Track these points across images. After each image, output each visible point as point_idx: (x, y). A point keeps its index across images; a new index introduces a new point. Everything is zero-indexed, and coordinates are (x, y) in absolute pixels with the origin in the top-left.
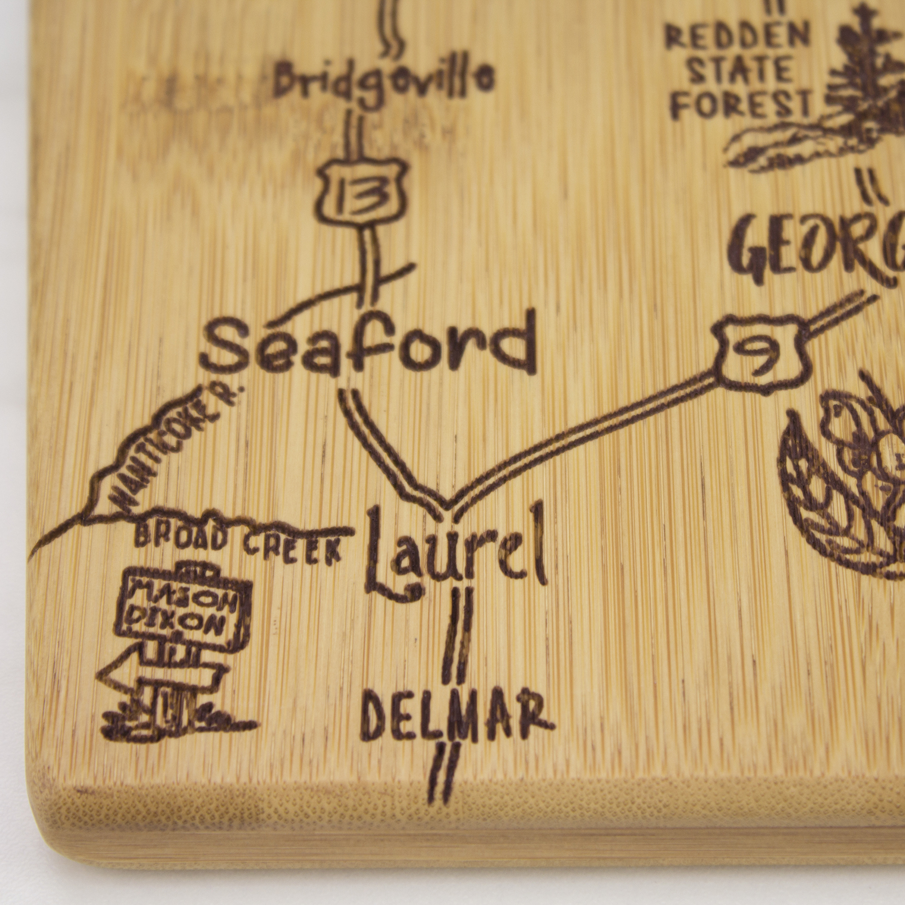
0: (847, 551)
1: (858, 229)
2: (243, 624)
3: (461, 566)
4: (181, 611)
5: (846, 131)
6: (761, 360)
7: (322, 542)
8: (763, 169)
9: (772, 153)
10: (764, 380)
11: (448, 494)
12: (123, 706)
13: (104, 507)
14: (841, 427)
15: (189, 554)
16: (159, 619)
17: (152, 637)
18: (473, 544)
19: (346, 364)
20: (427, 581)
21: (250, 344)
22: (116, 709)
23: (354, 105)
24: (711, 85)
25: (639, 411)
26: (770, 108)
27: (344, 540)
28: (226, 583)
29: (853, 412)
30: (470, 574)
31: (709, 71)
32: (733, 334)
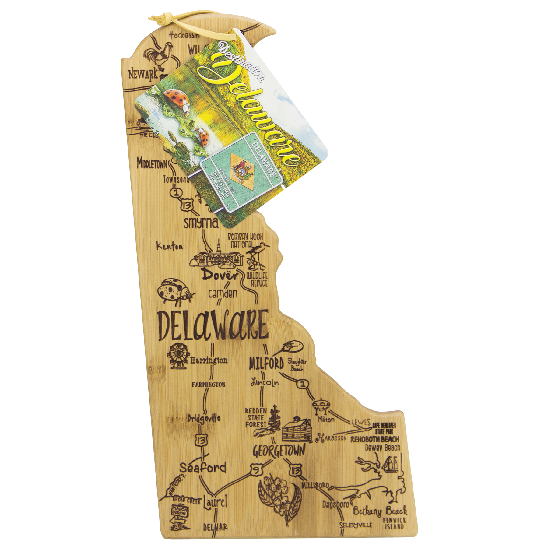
0: (266, 503)
1: (271, 448)
2: (188, 513)
3: (216, 505)
4: (180, 511)
5: (271, 430)
6: (257, 471)
7: (198, 501)
8: (258, 437)
9: (260, 434)
10: (257, 475)
11: (214, 493)
12: (173, 526)
13: (168, 495)
14: (267, 483)
15: (180, 502)
16: (177, 513)
17: (176, 515)
18: (218, 501)
19: (200, 471)
20: (212, 507)
21: (187, 467)
22: (172, 526)
23: (200, 423)
24: (252, 421)
25: (240, 480)
26: (260, 425)
27: (201, 500)
28: (185, 507)
29: (268, 480)
30: (217, 506)
31: (251, 418)
32: (253, 466)
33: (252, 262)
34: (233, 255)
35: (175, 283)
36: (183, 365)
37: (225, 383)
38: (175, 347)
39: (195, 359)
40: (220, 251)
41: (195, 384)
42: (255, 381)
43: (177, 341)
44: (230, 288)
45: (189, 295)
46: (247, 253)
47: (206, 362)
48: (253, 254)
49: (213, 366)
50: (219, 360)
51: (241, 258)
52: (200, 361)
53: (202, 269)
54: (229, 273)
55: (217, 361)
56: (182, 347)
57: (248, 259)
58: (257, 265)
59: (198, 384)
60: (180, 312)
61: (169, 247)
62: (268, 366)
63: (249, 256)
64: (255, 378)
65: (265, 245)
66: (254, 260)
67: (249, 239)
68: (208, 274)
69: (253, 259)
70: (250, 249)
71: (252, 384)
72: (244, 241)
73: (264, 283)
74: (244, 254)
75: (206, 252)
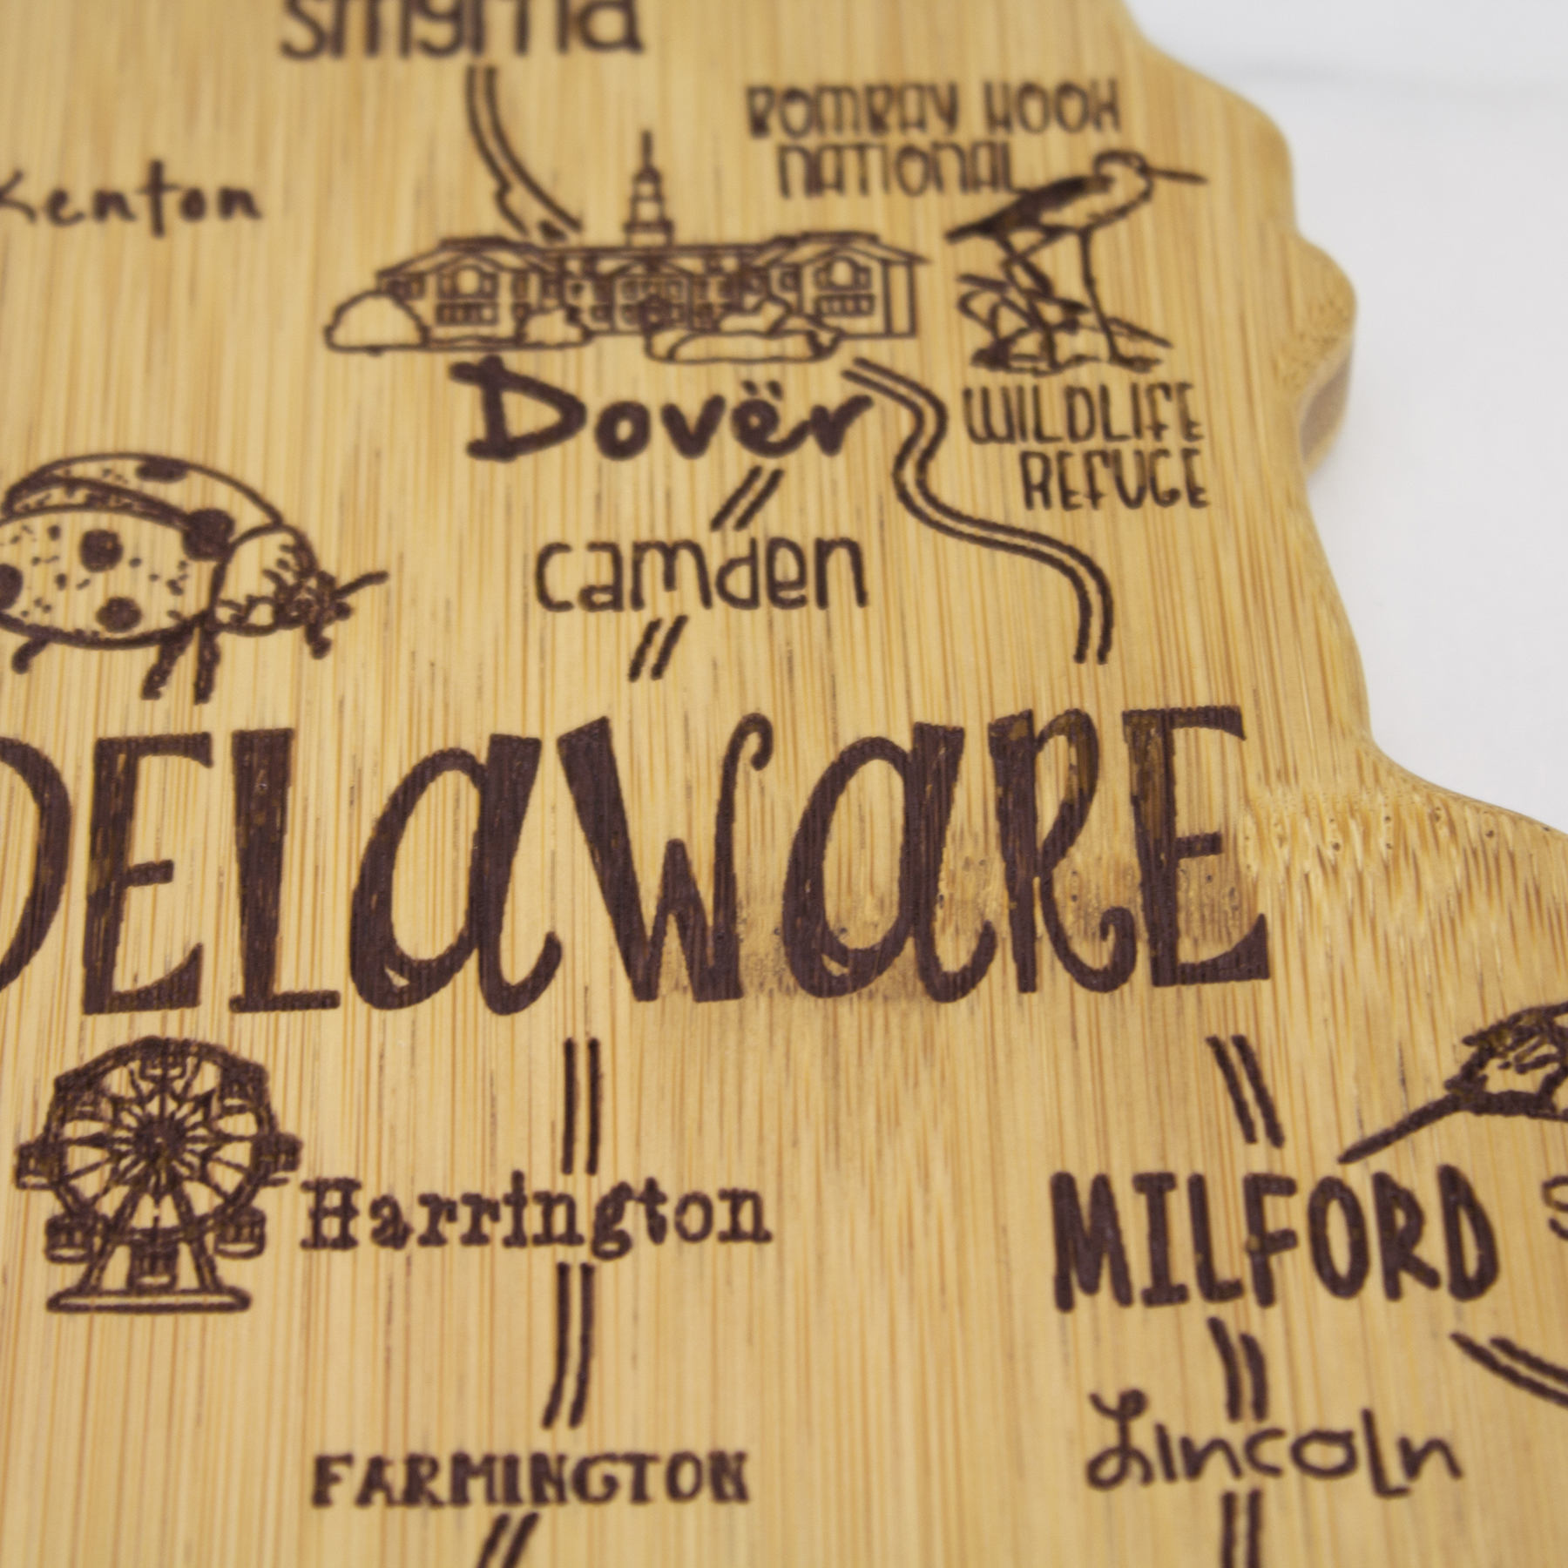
33: (1021, 302)
34: (806, 252)
35: (152, 488)
36: (205, 1266)
37: (741, 1457)
38: (117, 1081)
39: (362, 1200)
40: (665, 225)
41: (350, 1480)
42: (1142, 1435)
43: (149, 1024)
44: (773, 519)
45: (304, 595)
46: (957, 234)
47: (502, 1228)
48: (1022, 239)
49: (587, 1271)
50: (667, 1210)
51: (899, 275)
52: (418, 1219)
53: (461, 372)
54: (765, 395)
55: (633, 1219)
56: (208, 1078)
57: (968, 278)
58: (1071, 326)
59: (396, 1477)
60: (197, 747)
61: (108, 203)
62: (1294, 1267)
63: (983, 256)
64: (1132, 1404)
65: (1145, 170)
66: (1043, 287)
67: (973, 125)
68: (525, 414)
69: (1024, 279)
70: (988, 202)
71: (1110, 1468)
72: (919, 139)
73: (1170, 474)
74: (929, 242)
75: (511, 233)
